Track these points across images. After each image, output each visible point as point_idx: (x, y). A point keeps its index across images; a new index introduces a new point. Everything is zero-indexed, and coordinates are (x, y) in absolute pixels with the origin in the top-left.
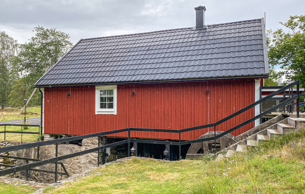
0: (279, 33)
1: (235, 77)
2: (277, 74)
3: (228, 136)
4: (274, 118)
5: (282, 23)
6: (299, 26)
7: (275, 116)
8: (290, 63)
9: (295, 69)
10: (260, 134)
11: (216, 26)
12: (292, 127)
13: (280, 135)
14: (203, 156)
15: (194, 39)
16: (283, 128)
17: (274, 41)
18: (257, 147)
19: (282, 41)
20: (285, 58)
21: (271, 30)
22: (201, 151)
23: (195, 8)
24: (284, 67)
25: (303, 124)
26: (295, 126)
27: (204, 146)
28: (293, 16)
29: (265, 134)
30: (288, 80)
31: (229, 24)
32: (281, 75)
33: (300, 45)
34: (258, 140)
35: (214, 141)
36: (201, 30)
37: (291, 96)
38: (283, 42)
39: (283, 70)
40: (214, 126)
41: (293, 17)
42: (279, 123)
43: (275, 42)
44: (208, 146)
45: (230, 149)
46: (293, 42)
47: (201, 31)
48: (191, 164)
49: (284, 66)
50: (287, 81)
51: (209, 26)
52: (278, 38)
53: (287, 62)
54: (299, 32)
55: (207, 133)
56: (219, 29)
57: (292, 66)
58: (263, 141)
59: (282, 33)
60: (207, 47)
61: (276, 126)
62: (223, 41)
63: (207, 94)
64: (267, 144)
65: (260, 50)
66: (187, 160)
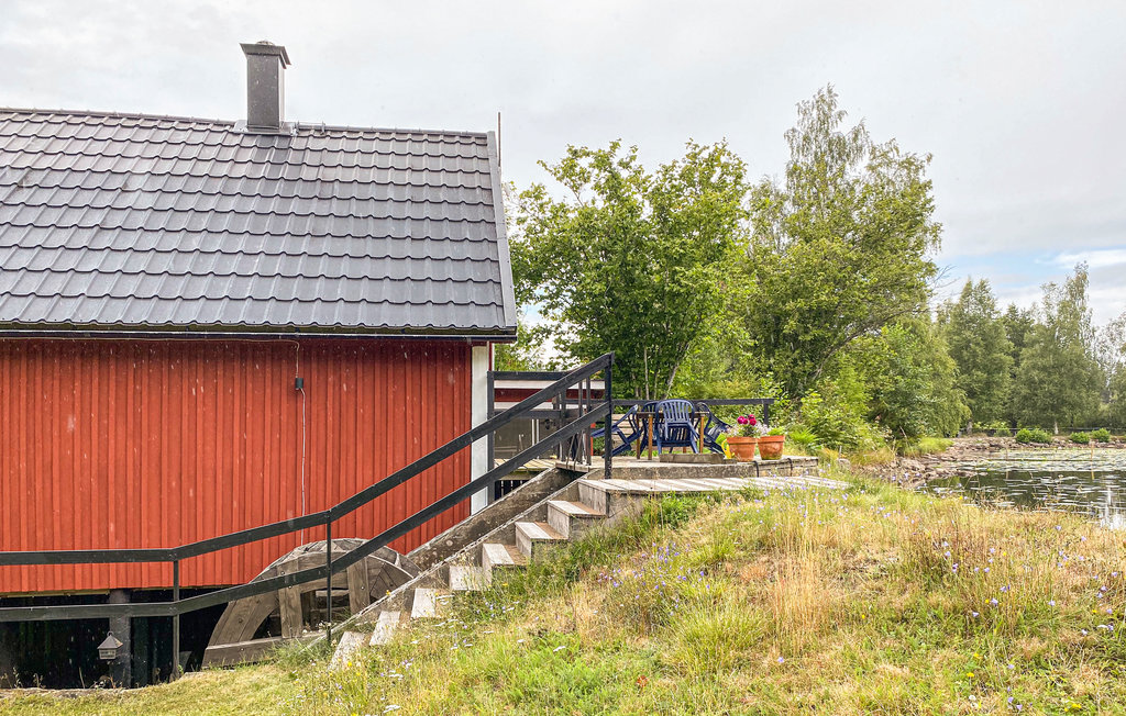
0: (537, 198)
1: (403, 331)
2: (529, 332)
3: (379, 556)
4: (533, 480)
5: (544, 165)
6: (592, 184)
7: (535, 473)
8: (567, 300)
9: (581, 320)
10: (494, 540)
11: (329, 133)
12: (596, 512)
13: (563, 543)
14: (278, 646)
15: (242, 170)
16: (571, 517)
17: (521, 221)
18: (489, 595)
19: (544, 224)
20: (553, 284)
21: (512, 183)
22: (270, 627)
23: (245, 47)
24: (550, 311)
25: (629, 502)
26: (605, 508)
27: (282, 607)
28: (577, 147)
29: (510, 539)
30: (561, 353)
31: (377, 135)
32: (540, 336)
33: (594, 246)
34: (488, 566)
35: (325, 580)
36: (269, 139)
37: (585, 407)
38: (546, 229)
39: (547, 323)
40: (325, 522)
41: (576, 152)
42: (554, 499)
43: (525, 226)
44: (299, 603)
45: (386, 607)
46: (577, 231)
47: (267, 142)
48: (225, 690)
49: (550, 307)
50: (560, 357)
51: (301, 129)
52: (532, 212)
53: (558, 295)
54: (593, 202)
55: (296, 550)
56: (342, 144)
57: (573, 309)
58: (510, 568)
59: (546, 199)
60: (294, 206)
61: (544, 511)
62: (355, 191)
63: (297, 393)
64: (522, 579)
65: (485, 243)
66: (209, 674)
